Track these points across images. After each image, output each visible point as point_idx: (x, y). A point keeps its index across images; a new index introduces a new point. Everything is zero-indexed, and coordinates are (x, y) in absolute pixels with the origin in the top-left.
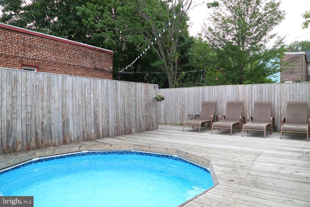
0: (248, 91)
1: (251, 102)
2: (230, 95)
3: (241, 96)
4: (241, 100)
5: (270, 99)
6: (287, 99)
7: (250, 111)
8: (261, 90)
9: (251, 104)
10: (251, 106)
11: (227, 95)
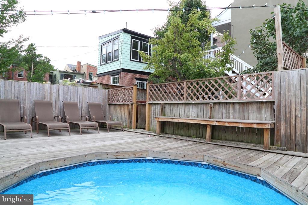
0: (55, 90)
1: (57, 102)
2: (35, 93)
3: (48, 95)
4: (47, 99)
5: (74, 100)
6: (87, 100)
7: (57, 111)
8: (67, 91)
9: (57, 104)
10: (57, 106)
11: (32, 93)
